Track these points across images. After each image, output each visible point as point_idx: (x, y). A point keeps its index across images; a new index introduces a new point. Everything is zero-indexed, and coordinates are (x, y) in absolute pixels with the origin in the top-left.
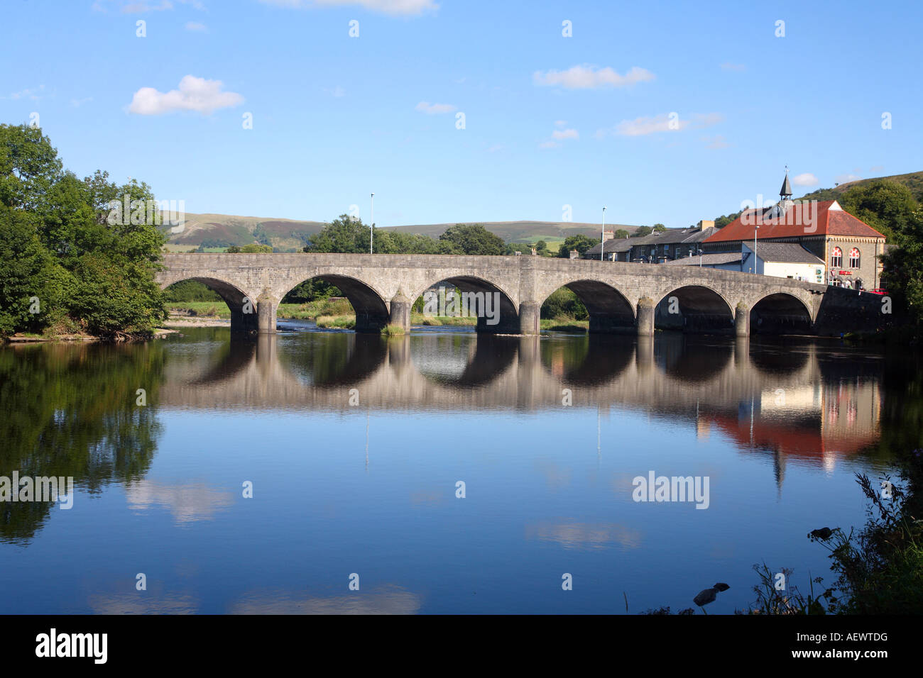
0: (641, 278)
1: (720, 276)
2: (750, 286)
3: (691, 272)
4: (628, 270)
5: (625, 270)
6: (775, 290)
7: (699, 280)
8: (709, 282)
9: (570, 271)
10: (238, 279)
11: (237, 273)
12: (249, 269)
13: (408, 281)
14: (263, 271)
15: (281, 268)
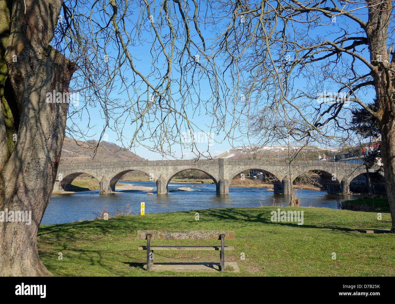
10: (93, 173)
11: (92, 171)
12: (97, 169)
13: (165, 172)
14: (103, 169)
15: (109, 168)
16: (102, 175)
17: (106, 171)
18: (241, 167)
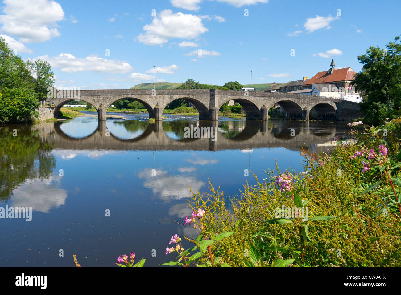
0: (263, 98)
1: (297, 97)
2: (310, 101)
3: (285, 95)
4: (257, 95)
5: (256, 94)
6: (321, 102)
7: (288, 98)
8: (292, 99)
9: (231, 95)
10: (90, 100)
11: (89, 98)
12: (94, 96)
13: (161, 100)
14: (100, 97)
15: (107, 95)
16: (100, 102)
17: (104, 98)
18: (229, 97)
